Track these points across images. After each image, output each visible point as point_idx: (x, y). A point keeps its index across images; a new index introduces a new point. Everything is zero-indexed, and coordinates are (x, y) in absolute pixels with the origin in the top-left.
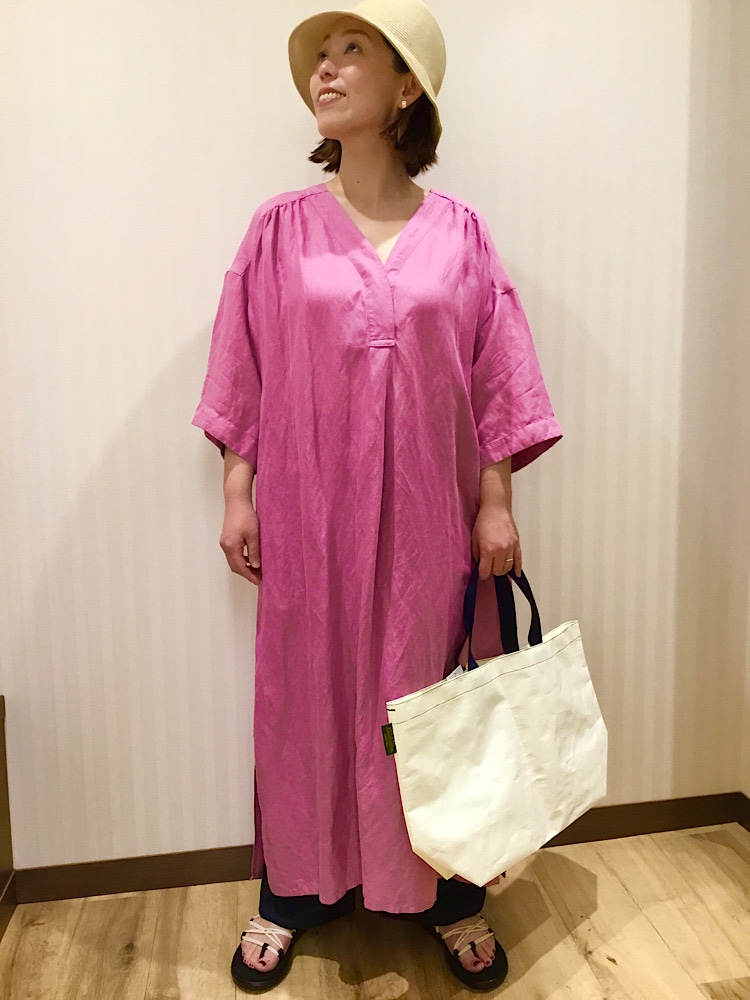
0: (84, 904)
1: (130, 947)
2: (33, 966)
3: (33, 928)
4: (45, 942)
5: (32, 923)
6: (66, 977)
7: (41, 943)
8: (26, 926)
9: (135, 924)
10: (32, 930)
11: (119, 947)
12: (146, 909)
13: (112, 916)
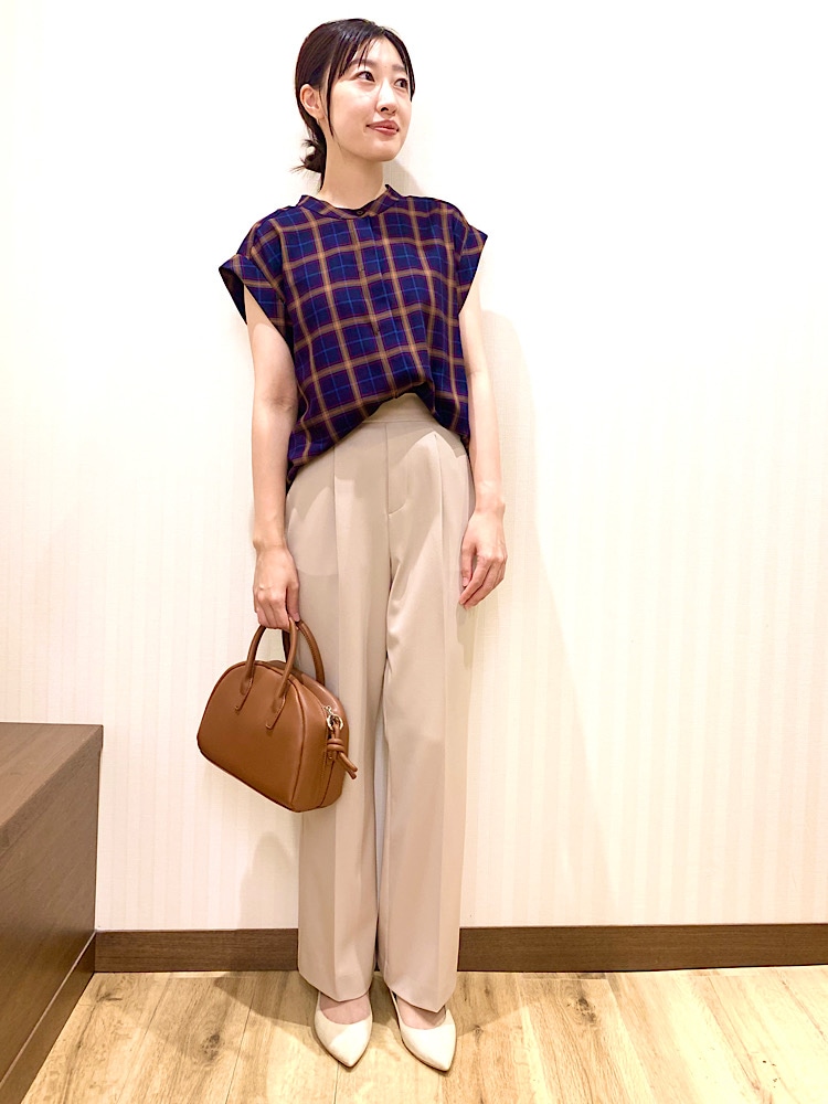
0: (170, 981)
1: (216, 1038)
3: (109, 1003)
4: (119, 1022)
5: (108, 997)
6: (137, 1067)
7: (115, 1023)
8: (101, 1000)
9: (224, 1010)
10: (107, 1006)
11: (203, 1037)
12: (239, 995)
13: (199, 998)
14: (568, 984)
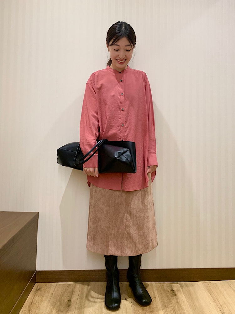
0: (57, 285)
1: (70, 301)
2: (38, 304)
3: (40, 291)
5: (40, 289)
6: (48, 309)
7: (42, 296)
8: (38, 290)
9: (72, 293)
11: (66, 301)
12: (76, 289)
13: (65, 289)
14: (168, 286)
